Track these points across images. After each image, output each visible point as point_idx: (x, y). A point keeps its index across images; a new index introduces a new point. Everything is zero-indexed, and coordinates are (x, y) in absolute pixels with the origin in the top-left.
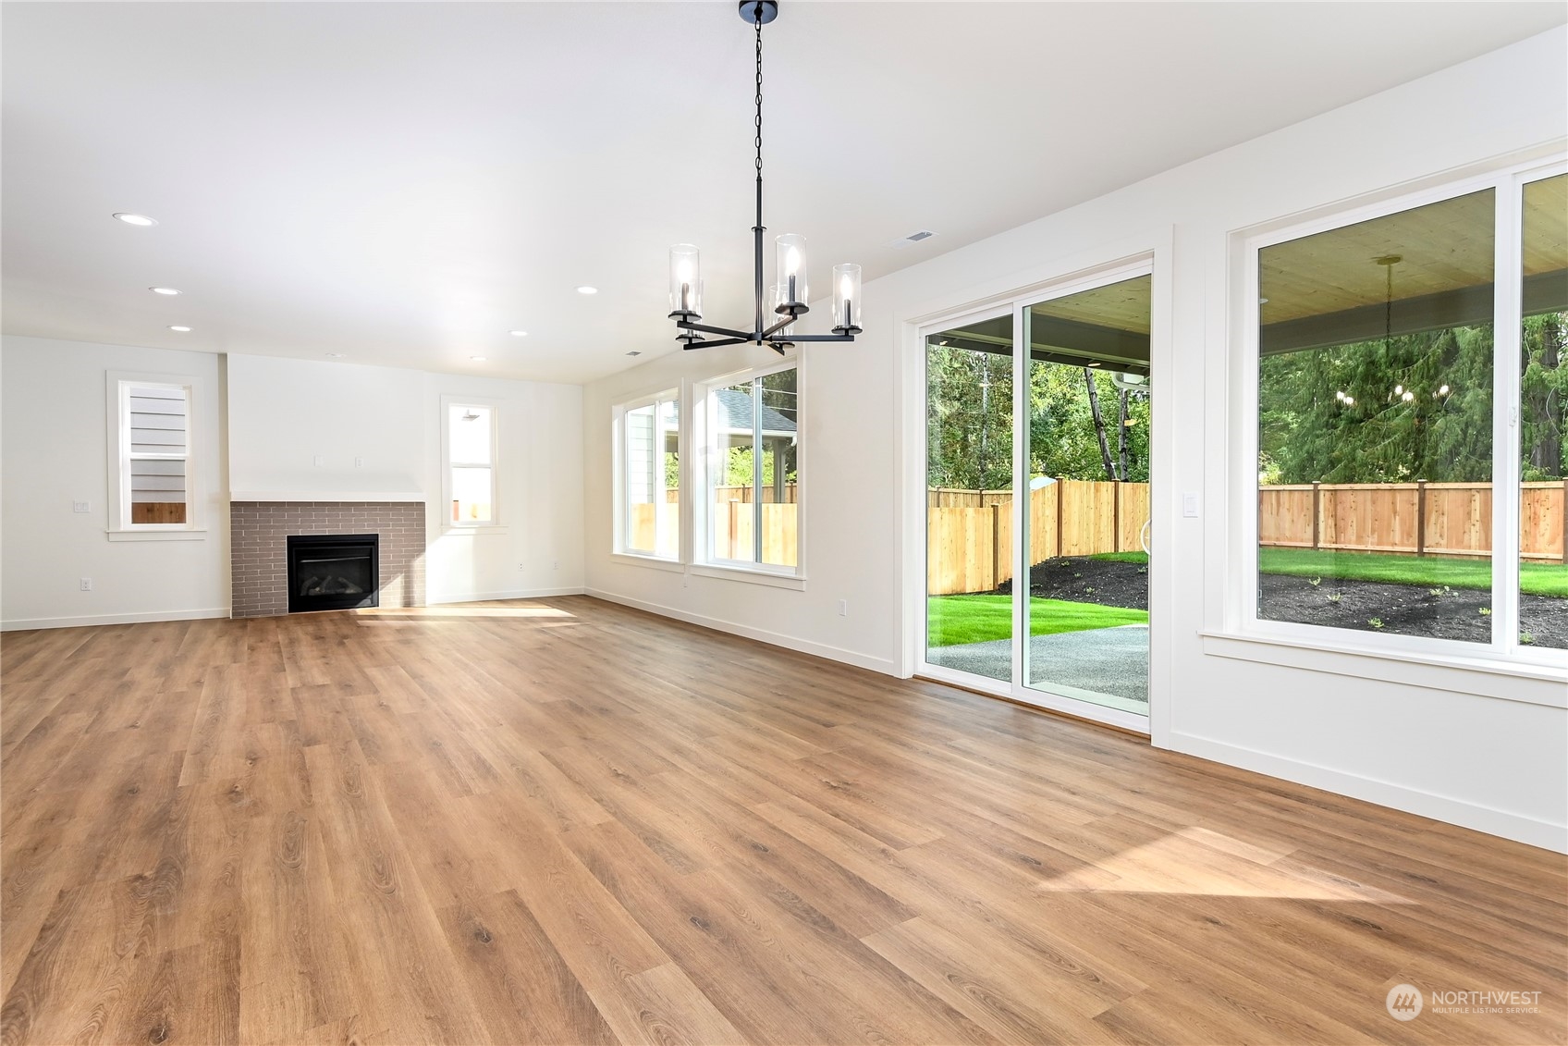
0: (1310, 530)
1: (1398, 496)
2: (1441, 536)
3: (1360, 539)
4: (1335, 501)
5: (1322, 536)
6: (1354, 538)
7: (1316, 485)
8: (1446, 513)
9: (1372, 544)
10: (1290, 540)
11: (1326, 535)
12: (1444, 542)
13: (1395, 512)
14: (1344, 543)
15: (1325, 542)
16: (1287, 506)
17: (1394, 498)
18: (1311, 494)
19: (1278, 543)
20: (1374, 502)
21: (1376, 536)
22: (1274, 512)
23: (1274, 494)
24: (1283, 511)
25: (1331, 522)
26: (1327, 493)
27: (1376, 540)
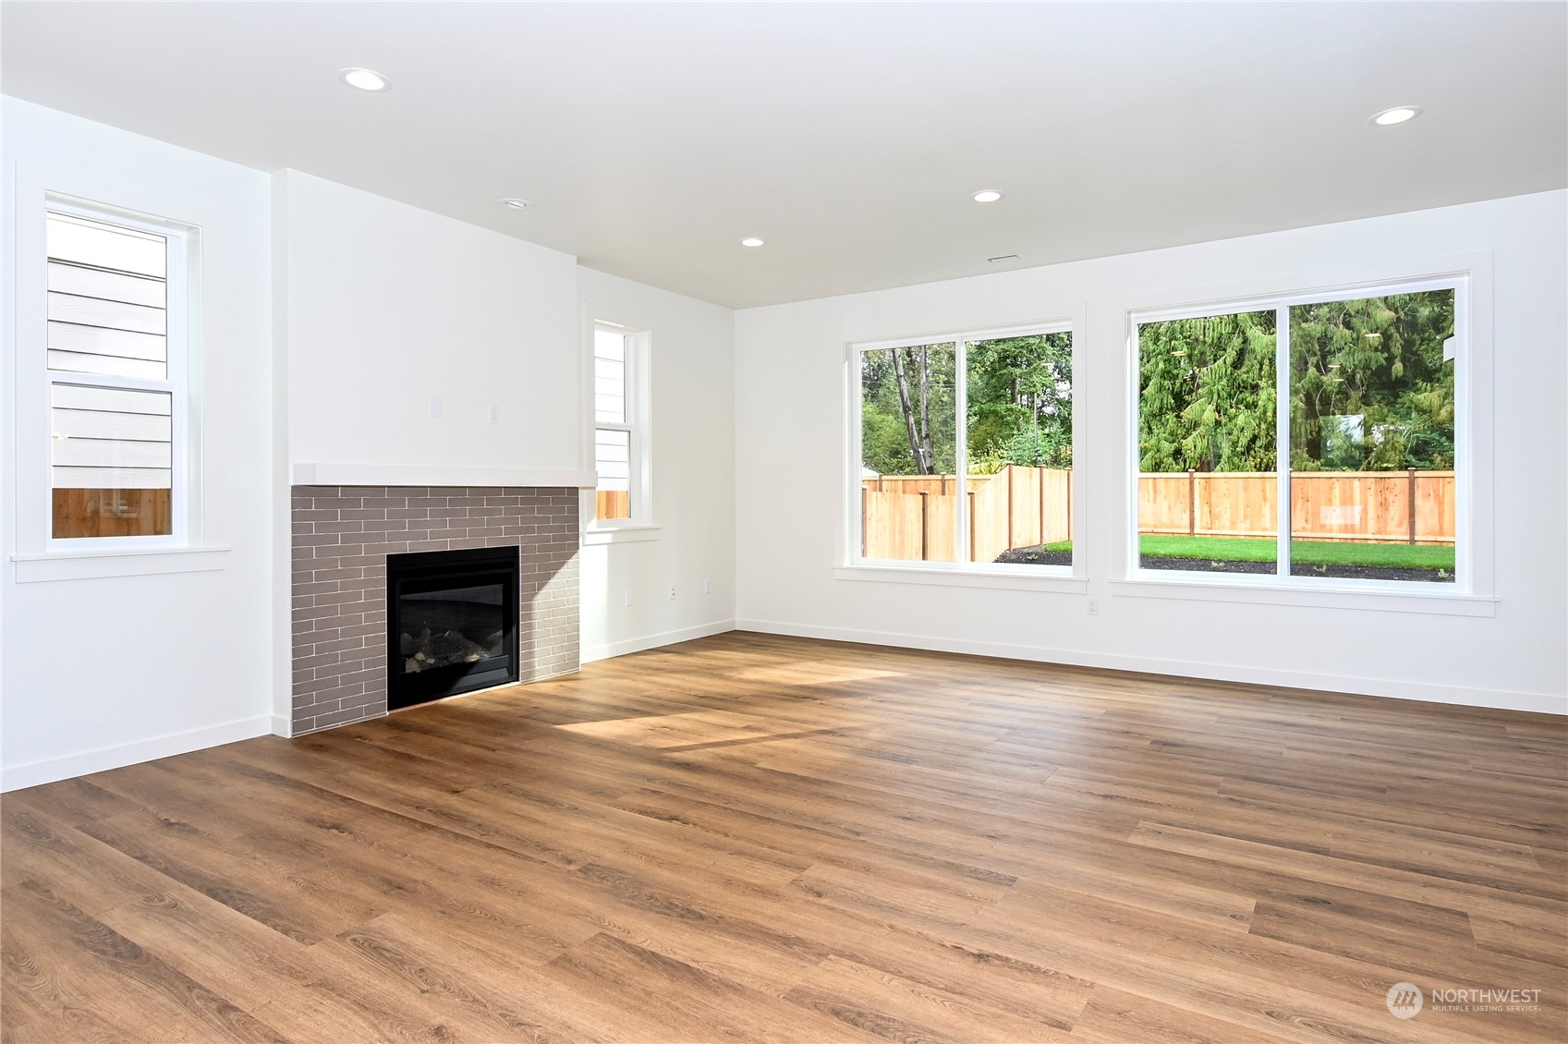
0: (1186, 517)
1: (1267, 481)
2: (1306, 521)
3: (1233, 524)
4: (1210, 490)
5: (1197, 523)
6: (1228, 524)
7: (1191, 473)
8: (1310, 499)
9: (1245, 529)
10: (1167, 527)
11: (1202, 521)
12: (1309, 526)
13: (1265, 499)
14: (1219, 529)
15: (1201, 528)
16: (1163, 493)
17: (1264, 485)
18: (1188, 481)
19: (1156, 530)
20: (1246, 489)
21: (1248, 521)
22: (1152, 499)
23: (1151, 481)
24: (1160, 498)
25: (1206, 509)
26: (1203, 481)
27: (1248, 526)
